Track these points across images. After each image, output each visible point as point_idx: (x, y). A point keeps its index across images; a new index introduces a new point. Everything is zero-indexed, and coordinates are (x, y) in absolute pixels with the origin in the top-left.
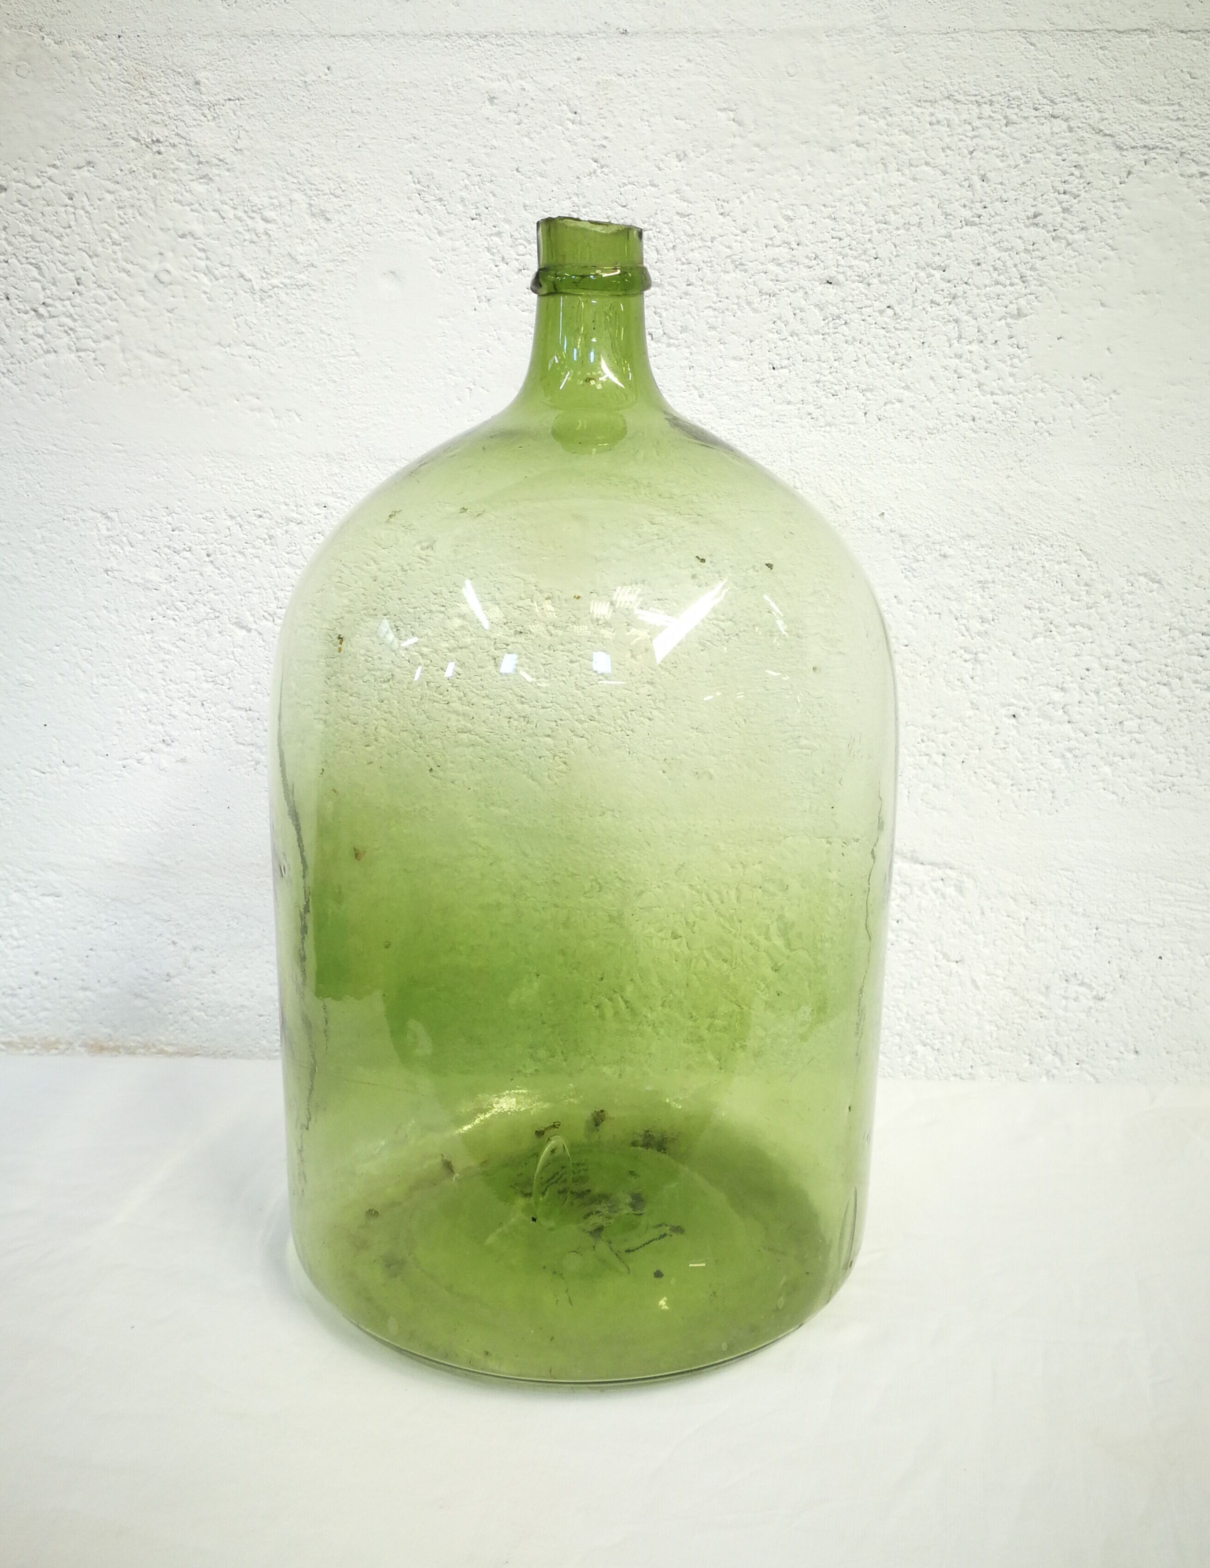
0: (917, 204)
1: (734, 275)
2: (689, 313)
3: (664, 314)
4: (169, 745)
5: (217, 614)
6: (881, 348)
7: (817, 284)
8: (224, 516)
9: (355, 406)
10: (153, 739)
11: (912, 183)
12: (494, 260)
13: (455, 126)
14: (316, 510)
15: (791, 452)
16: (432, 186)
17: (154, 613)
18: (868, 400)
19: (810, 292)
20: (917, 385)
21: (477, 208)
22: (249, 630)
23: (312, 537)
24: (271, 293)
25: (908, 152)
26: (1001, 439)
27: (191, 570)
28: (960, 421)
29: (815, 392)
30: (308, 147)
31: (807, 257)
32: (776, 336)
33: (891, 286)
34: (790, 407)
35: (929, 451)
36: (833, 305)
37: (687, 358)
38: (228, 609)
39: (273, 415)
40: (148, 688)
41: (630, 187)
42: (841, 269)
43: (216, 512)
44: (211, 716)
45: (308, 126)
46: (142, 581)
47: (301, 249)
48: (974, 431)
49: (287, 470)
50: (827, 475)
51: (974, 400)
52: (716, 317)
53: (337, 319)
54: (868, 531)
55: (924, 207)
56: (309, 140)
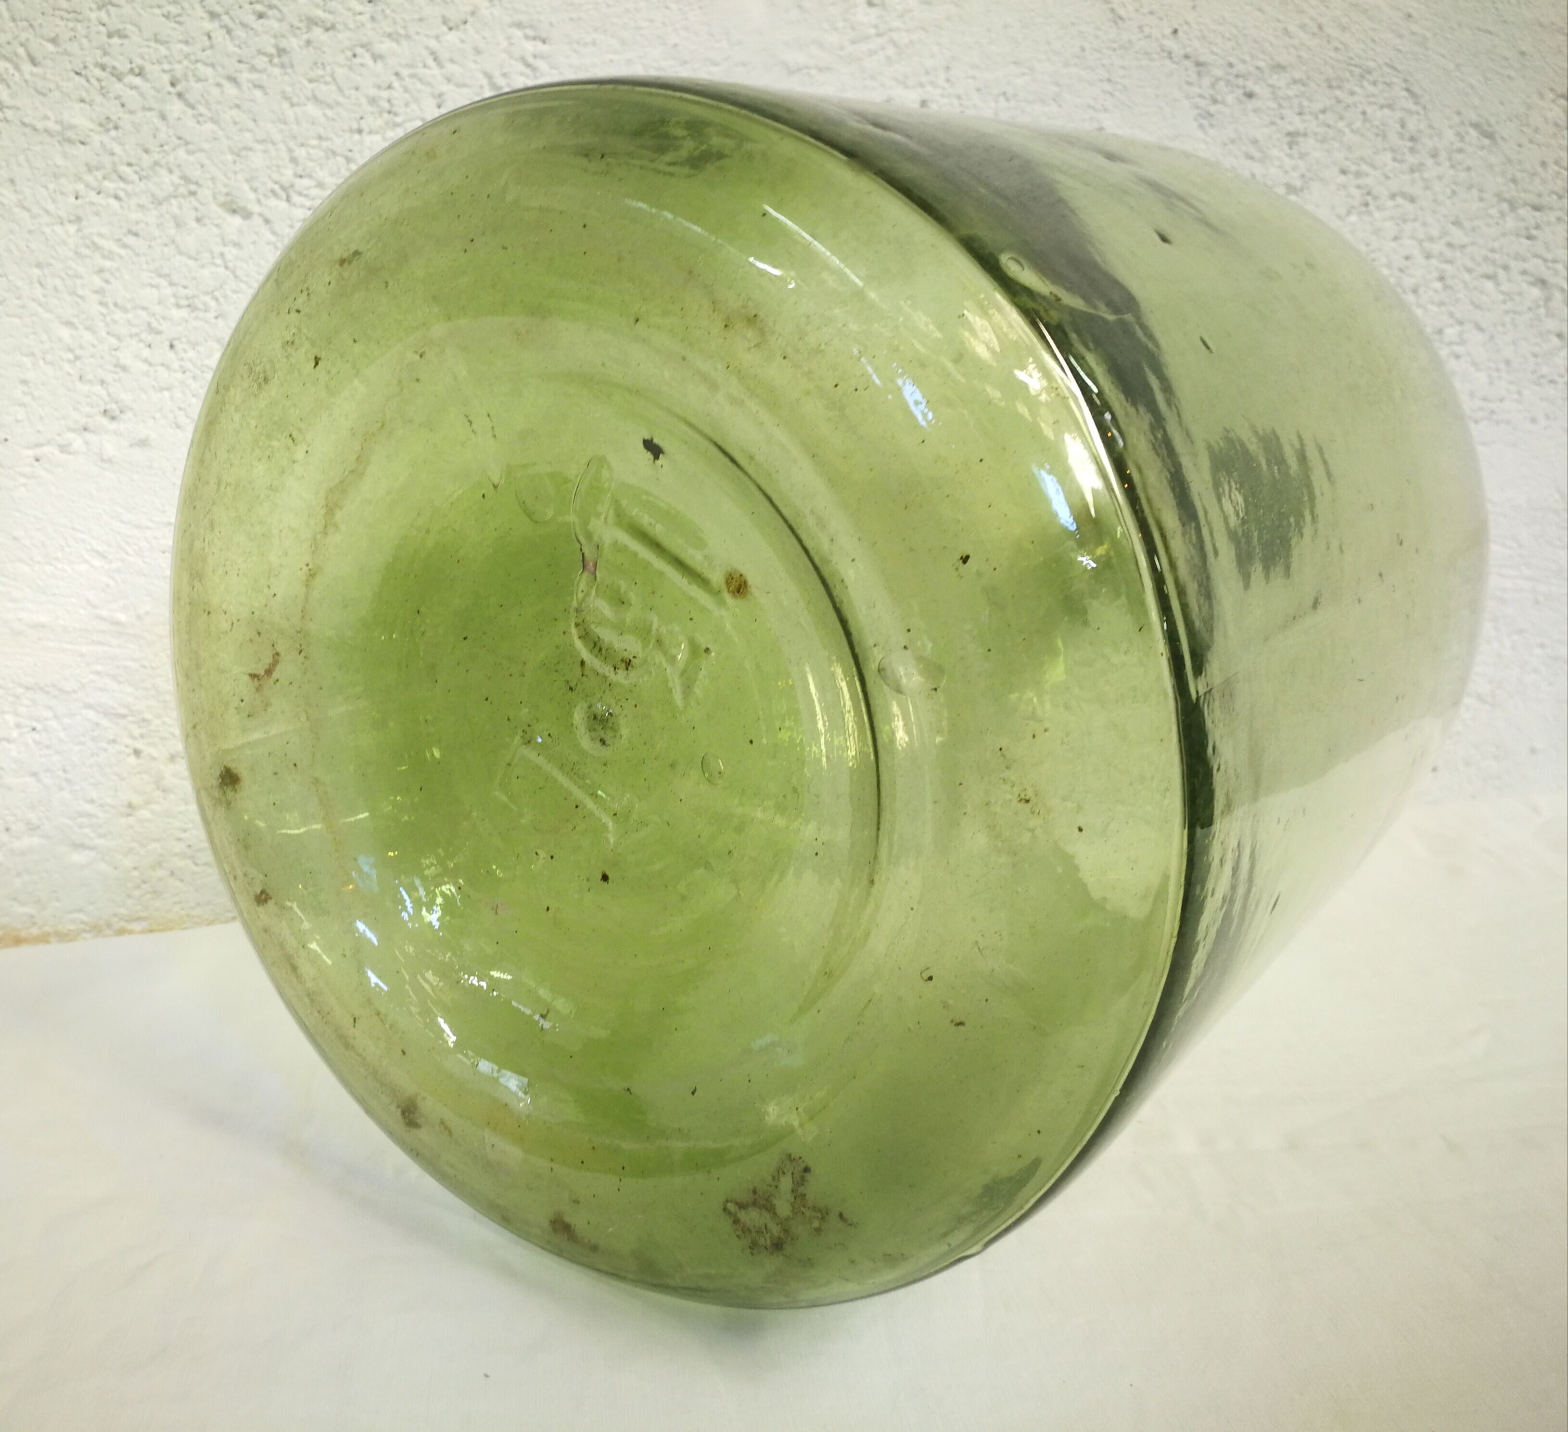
4: (113, 418)
5: (193, 188)
8: (200, 12)
10: (87, 409)
17: (80, 187)
22: (247, 215)
23: (349, 54)
27: (144, 109)
38: (213, 179)
40: (75, 320)
44: (189, 366)
46: (58, 128)
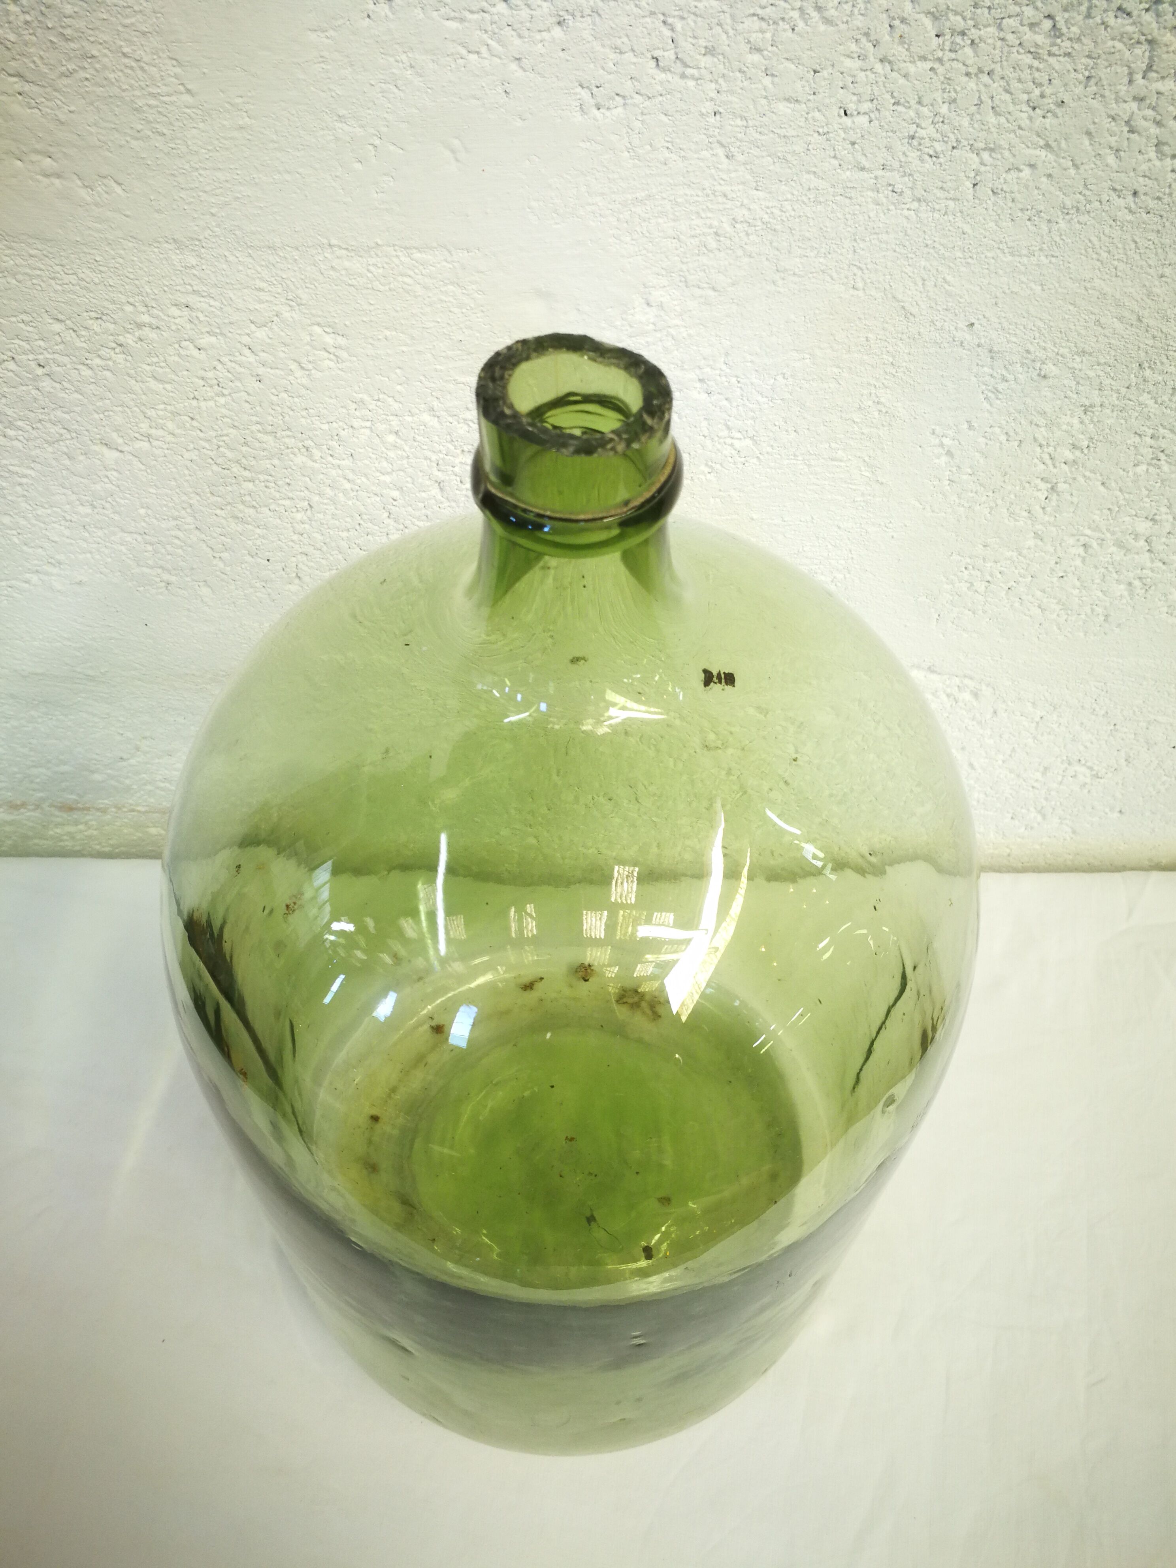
2: (719, 24)
3: (679, 25)
6: (1020, 86)
9: (202, 172)
14: (174, 311)
15: (855, 240)
18: (982, 163)
20: (1063, 144)
26: (1167, 224)
28: (1114, 195)
29: (904, 153)
32: (859, 63)
34: (865, 175)
35: (1057, 239)
36: (956, 13)
37: (712, 99)
39: (79, 183)
43: (35, 315)
48: (1130, 211)
49: (121, 261)
50: (902, 272)
51: (1144, 167)
52: (762, 31)
53: (144, 34)
54: (946, 345)
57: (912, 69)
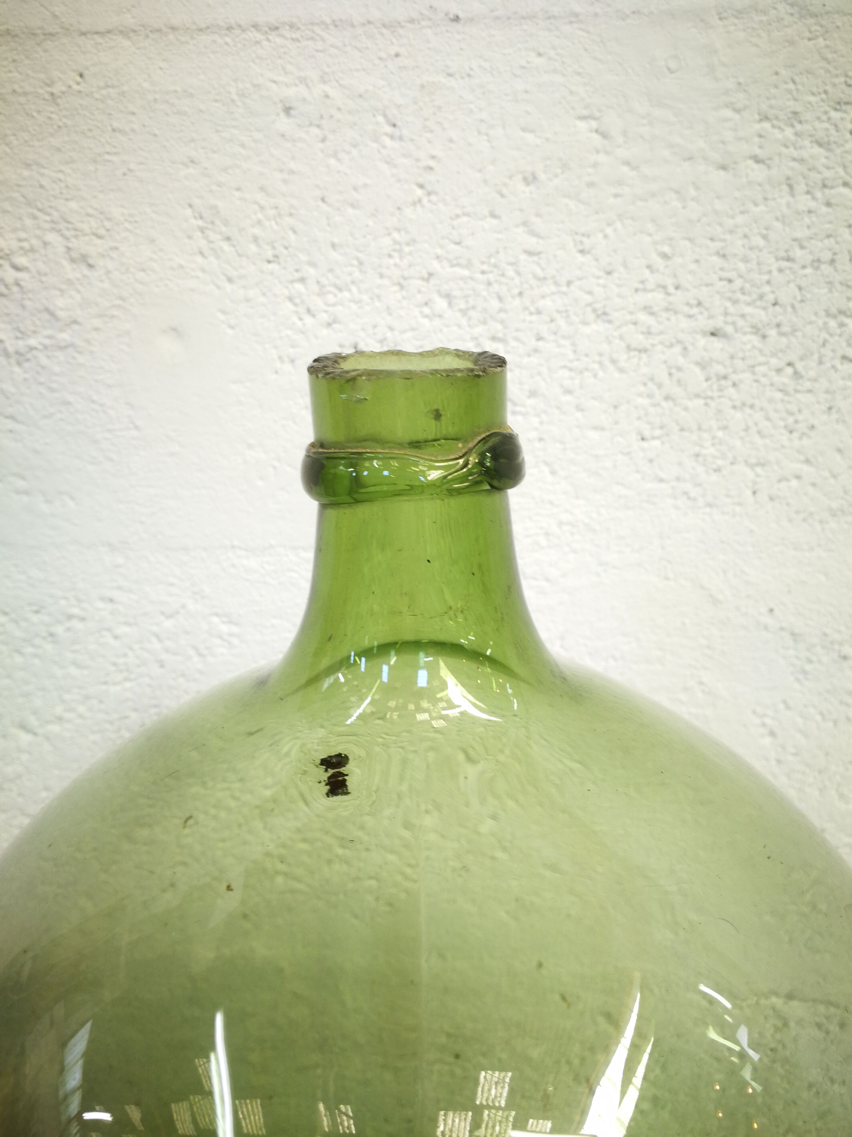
0: (829, 236)
1: (594, 327)
2: (539, 374)
6: (778, 415)
7: (699, 337)
9: (138, 489)
11: (824, 209)
12: (297, 313)
13: (243, 145)
14: (100, 604)
16: (218, 222)
18: (758, 475)
19: (690, 348)
20: (820, 459)
21: (274, 248)
24: (29, 356)
25: (822, 169)
29: (693, 468)
30: (61, 176)
31: (688, 304)
32: (648, 401)
33: (793, 339)
34: (663, 485)
35: (832, 537)
36: (718, 362)
39: (43, 499)
41: (465, 219)
42: (730, 319)
45: (58, 150)
47: (60, 302)
52: (572, 379)
53: (109, 386)
54: (753, 629)
55: (839, 239)
56: (62, 168)
57: (690, 404)
